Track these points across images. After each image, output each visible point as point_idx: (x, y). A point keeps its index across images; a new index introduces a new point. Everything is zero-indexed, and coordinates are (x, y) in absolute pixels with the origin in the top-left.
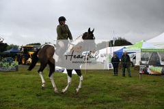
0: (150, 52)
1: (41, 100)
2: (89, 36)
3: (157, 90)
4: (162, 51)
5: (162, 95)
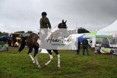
0: (102, 38)
2: (63, 25)
3: (107, 65)
4: (111, 37)
5: (111, 68)
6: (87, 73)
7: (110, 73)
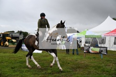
1: (15, 71)
3: (96, 64)
4: (100, 37)
5: (99, 67)
6: (77, 72)
7: (99, 72)
